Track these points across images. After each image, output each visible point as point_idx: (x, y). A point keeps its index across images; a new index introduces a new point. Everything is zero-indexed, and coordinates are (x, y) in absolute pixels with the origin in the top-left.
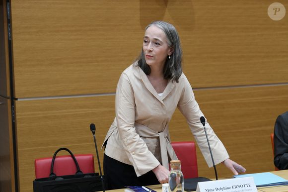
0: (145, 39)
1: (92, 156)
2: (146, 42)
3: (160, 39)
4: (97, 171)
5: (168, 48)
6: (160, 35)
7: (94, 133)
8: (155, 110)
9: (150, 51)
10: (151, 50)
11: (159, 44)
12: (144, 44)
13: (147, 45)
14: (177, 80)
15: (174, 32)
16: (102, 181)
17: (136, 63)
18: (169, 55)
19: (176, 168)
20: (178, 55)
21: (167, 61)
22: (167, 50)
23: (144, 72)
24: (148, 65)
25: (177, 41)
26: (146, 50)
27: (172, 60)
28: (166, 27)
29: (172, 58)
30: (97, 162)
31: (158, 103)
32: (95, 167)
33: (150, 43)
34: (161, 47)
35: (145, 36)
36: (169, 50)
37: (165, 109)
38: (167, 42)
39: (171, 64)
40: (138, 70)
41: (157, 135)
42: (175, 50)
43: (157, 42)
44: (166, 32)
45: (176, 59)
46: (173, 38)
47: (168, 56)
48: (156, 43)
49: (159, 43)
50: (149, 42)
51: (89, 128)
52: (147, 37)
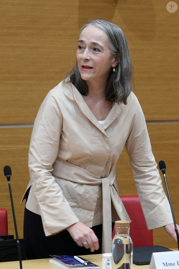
0: (79, 43)
1: (4, 212)
2: (80, 48)
3: (100, 43)
4: (11, 232)
5: (112, 56)
6: (99, 38)
7: (9, 179)
8: (94, 143)
9: (87, 60)
10: (88, 58)
11: (99, 51)
12: (78, 51)
13: (83, 52)
14: (124, 100)
15: (120, 35)
16: (19, 246)
17: (68, 79)
18: (114, 66)
19: (123, 232)
20: (125, 66)
21: (110, 74)
22: (110, 59)
23: (79, 90)
24: (84, 81)
25: (124, 46)
26: (81, 59)
27: (117, 73)
28: (109, 27)
29: (118, 70)
30: (12, 219)
31: (98, 134)
32: (9, 227)
33: (87, 49)
34: (101, 54)
35: (80, 39)
36: (114, 60)
37: (108, 143)
38: (110, 48)
39: (116, 78)
40: (70, 87)
41: (99, 181)
42: (121, 59)
43: (97, 47)
44: (109, 34)
45: (123, 71)
46: (118, 42)
47: (112, 68)
48: (95, 48)
49: (100, 49)
50: (85, 48)
51: (3, 172)
52: (82, 41)
